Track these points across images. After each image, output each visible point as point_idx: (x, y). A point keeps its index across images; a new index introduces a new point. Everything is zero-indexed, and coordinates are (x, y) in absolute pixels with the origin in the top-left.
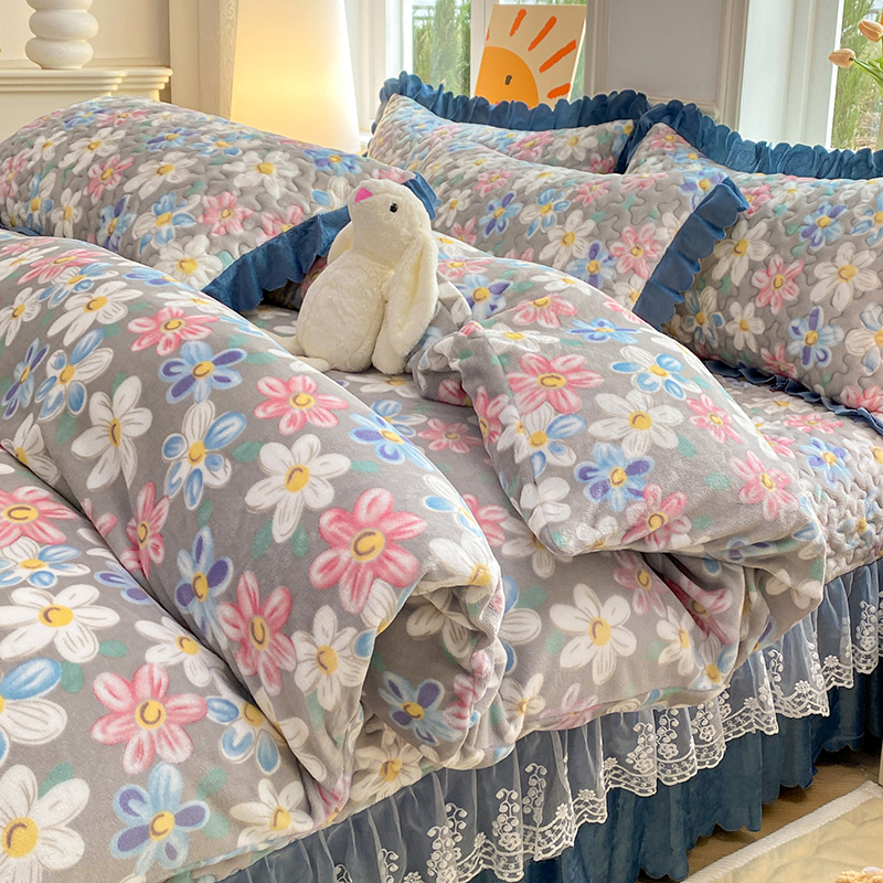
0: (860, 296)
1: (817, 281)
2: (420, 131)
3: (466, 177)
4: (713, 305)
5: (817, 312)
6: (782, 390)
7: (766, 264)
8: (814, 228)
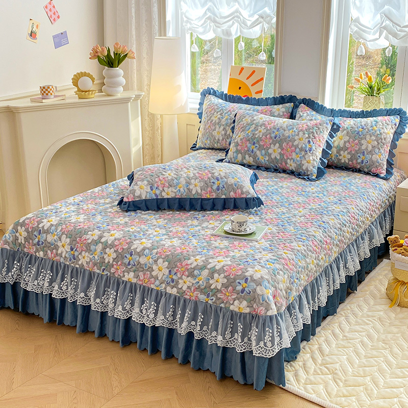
0: (373, 147)
1: (363, 144)
2: (224, 107)
3: (260, 123)
4: (336, 152)
5: (364, 152)
6: (356, 172)
7: (349, 141)
8: (359, 132)
